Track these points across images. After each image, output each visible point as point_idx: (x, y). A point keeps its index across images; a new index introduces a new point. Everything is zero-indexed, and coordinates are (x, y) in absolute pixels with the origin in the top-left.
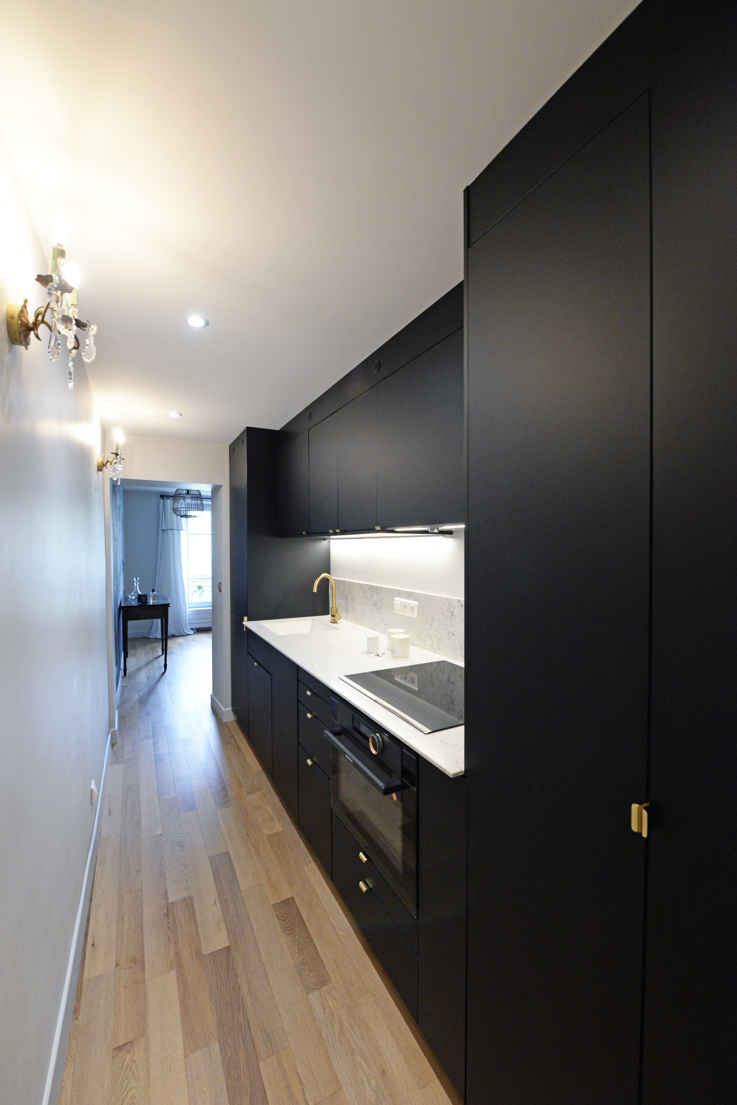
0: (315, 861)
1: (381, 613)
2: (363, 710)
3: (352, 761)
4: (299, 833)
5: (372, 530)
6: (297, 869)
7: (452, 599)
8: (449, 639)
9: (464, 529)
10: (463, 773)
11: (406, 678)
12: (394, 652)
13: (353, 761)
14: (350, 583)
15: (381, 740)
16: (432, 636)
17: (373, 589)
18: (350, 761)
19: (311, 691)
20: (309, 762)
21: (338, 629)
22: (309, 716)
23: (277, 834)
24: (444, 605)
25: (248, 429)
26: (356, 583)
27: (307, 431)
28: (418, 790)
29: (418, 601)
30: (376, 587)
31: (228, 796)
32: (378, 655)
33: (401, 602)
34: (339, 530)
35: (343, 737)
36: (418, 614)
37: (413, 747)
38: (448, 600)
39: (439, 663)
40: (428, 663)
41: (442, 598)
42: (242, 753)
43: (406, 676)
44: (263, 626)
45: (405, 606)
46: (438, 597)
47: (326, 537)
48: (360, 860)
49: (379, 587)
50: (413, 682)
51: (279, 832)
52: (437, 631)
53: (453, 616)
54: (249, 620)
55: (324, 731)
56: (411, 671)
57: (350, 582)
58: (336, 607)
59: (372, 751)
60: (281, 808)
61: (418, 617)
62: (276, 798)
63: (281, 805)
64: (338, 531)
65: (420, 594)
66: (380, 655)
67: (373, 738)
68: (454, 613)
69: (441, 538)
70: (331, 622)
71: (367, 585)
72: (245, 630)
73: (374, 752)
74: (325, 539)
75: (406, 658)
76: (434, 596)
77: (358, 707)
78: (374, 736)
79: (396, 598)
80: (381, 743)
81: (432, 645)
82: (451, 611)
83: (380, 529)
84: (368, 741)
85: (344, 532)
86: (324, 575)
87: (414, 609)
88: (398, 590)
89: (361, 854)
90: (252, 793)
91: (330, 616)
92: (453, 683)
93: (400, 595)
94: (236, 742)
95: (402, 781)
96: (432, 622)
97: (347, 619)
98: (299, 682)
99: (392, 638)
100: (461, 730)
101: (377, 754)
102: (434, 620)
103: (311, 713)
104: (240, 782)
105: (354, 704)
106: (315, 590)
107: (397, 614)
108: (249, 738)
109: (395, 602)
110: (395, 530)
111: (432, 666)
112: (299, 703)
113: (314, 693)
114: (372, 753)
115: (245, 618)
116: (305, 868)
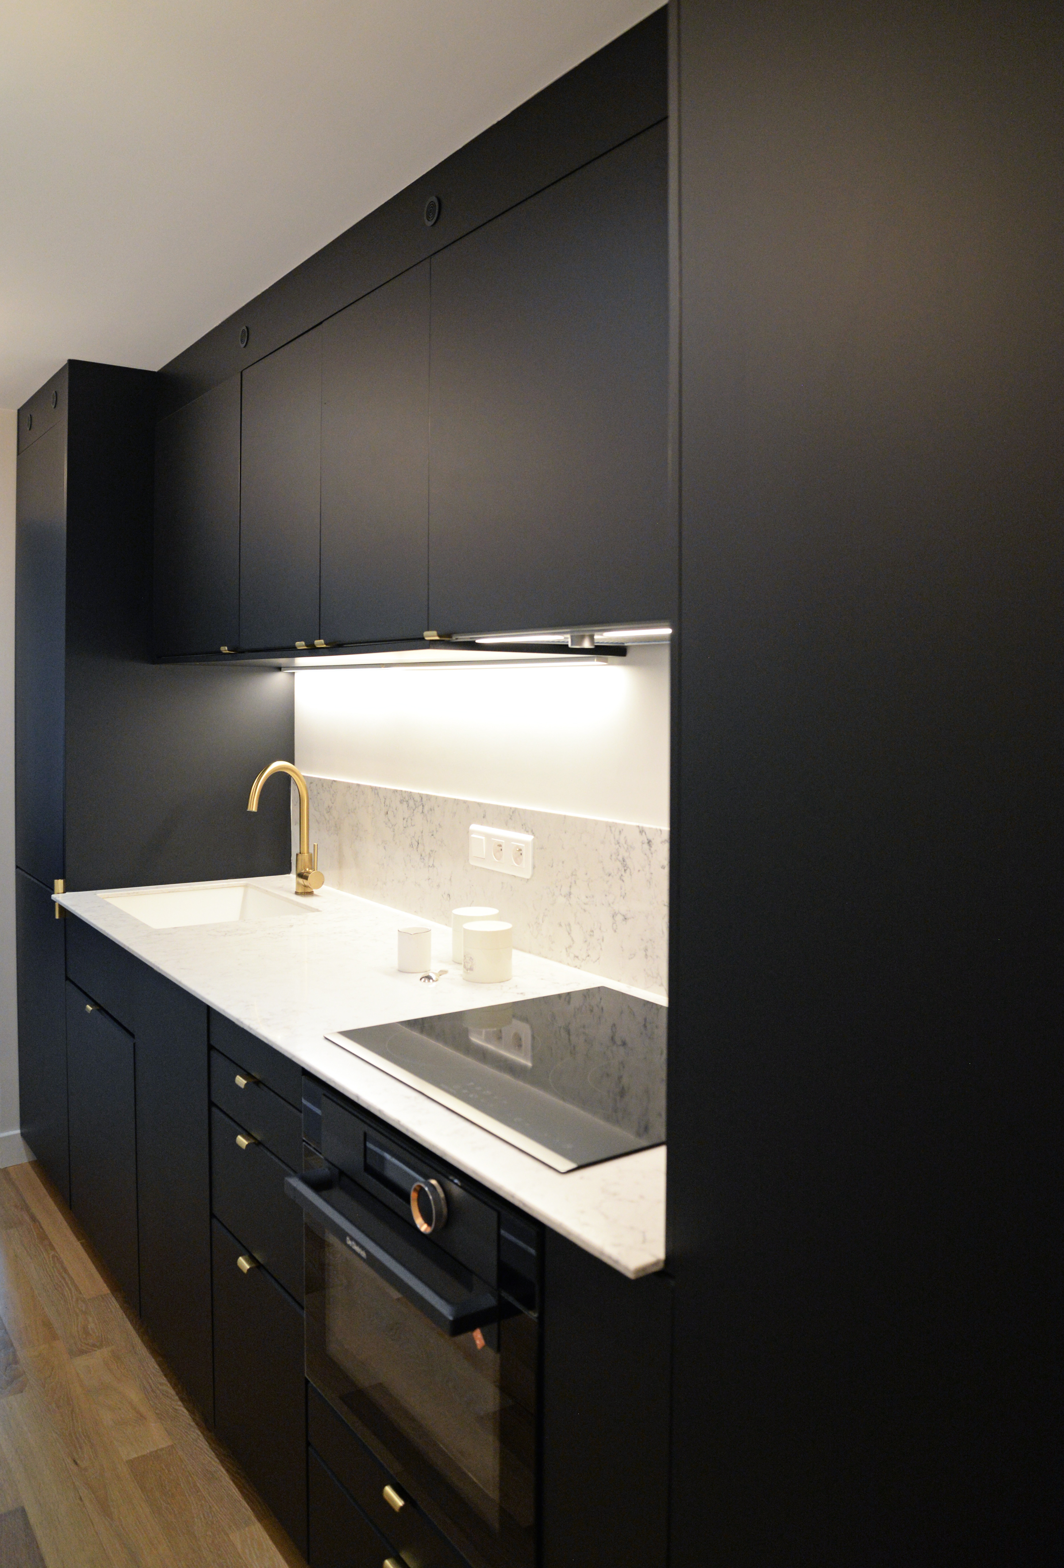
0: (260, 1520)
1: (433, 866)
2: (393, 1120)
3: (363, 1254)
4: (213, 1449)
5: (416, 642)
6: (213, 1542)
7: (624, 825)
8: (615, 931)
9: (668, 642)
10: (661, 1266)
11: (499, 1037)
12: (471, 969)
13: (367, 1252)
14: (349, 786)
15: (442, 1195)
16: (569, 925)
17: (411, 803)
18: (359, 1255)
19: (246, 1075)
20: (244, 1264)
21: (318, 910)
22: (242, 1141)
23: (156, 1456)
24: (603, 842)
25: (72, 363)
26: (365, 786)
27: (239, 375)
28: (541, 1318)
29: (533, 834)
30: (421, 796)
31: (16, 1362)
32: (429, 978)
33: (488, 836)
34: (322, 641)
35: (336, 1193)
36: (534, 867)
37: (530, 1208)
38: (613, 829)
39: (587, 994)
40: (559, 996)
41: (596, 822)
42: (53, 1248)
43: (500, 1031)
44: (108, 903)
45: (500, 846)
46: (586, 821)
47: (282, 661)
48: (386, 1505)
49: (427, 795)
50: (520, 1046)
51: (162, 1449)
52: (585, 911)
53: (625, 870)
54: (67, 889)
55: (286, 1178)
56: (514, 1016)
57: (348, 783)
58: (311, 851)
59: (418, 1226)
60: (165, 1388)
61: (532, 876)
62: (152, 1365)
63: (164, 1380)
64: (320, 643)
65: (539, 813)
66: (434, 977)
67: (421, 1191)
68: (628, 862)
69: (596, 667)
70: (297, 893)
71: (395, 791)
72: (57, 917)
73: (424, 1227)
74: (279, 669)
75: (502, 984)
76: (576, 818)
77: (380, 1111)
78: (423, 1185)
79: (474, 827)
80: (443, 1203)
81: (570, 947)
82: (620, 858)
83: (437, 638)
84: (407, 1200)
85: (336, 647)
86: (277, 765)
87: (524, 854)
88: (479, 804)
89: (389, 1490)
90: (82, 1352)
91: (293, 876)
92: (624, 1044)
93: (484, 817)
94: (33, 1218)
95: (500, 1299)
96: (570, 887)
97: (340, 885)
98: (214, 1054)
99: (465, 929)
100: (658, 1157)
101: (434, 1231)
102: (575, 882)
103: (248, 1135)
104: (47, 1324)
105: (370, 1106)
106: (253, 806)
107: (476, 867)
108: (71, 1208)
109: (473, 836)
110: (478, 641)
111: (569, 1002)
112: (214, 1109)
113: (255, 1082)
114: (418, 1230)
115: (59, 884)
116: (236, 1538)
